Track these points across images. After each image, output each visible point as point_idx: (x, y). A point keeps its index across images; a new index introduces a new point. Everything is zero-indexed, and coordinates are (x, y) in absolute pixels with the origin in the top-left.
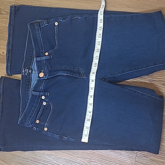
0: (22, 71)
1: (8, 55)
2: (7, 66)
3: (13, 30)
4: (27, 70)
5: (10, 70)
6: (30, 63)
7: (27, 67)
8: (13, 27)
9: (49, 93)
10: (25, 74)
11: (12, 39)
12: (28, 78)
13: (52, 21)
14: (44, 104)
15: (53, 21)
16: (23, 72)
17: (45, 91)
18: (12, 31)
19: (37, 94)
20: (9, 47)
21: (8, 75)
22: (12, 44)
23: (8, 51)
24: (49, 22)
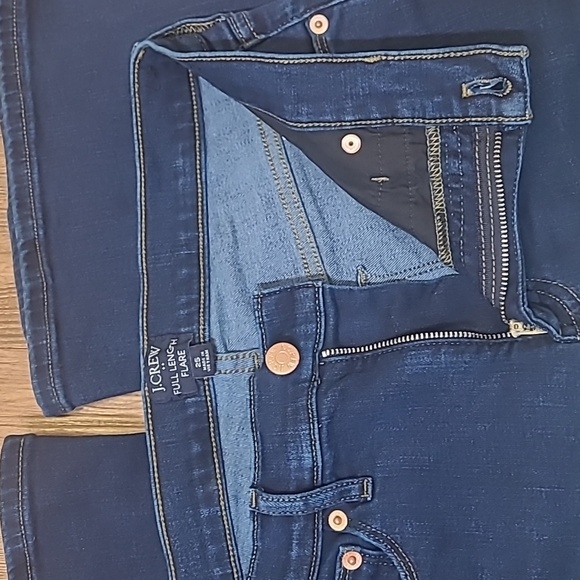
0: (147, 368)
1: (29, 280)
2: (37, 357)
3: (37, 117)
4: (182, 354)
5: (61, 377)
6: (188, 304)
7: (177, 335)
8: (34, 98)
9: (368, 483)
10: (167, 383)
11: (35, 176)
12: (192, 411)
13: (288, 10)
14: (352, 560)
15: (293, 11)
16: (153, 371)
17: (339, 472)
18: (32, 125)
19: (292, 504)
20: (24, 230)
21: (52, 411)
22: (43, 204)
23: (22, 255)
24: (269, 22)
